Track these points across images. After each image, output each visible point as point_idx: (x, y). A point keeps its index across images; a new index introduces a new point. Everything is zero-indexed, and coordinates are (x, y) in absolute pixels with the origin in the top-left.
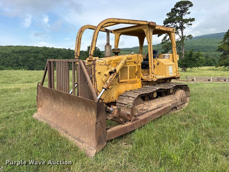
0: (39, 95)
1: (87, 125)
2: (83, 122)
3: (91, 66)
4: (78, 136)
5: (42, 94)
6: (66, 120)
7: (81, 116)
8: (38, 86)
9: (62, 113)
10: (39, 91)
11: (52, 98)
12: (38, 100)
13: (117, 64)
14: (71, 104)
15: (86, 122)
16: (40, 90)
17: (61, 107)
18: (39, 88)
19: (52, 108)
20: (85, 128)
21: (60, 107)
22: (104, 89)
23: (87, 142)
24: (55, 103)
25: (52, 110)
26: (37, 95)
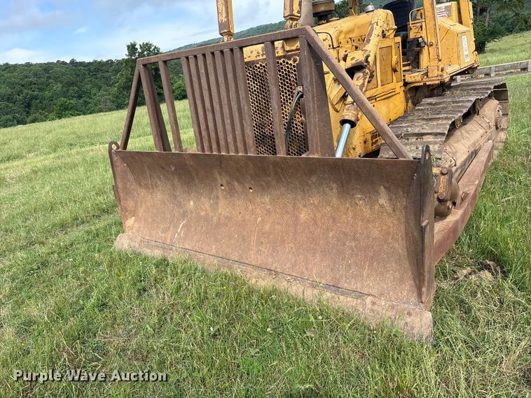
0: (119, 180)
1: (355, 239)
2: (331, 235)
3: (296, 55)
4: (328, 278)
5: (130, 177)
6: (254, 238)
7: (319, 216)
8: (114, 155)
9: (229, 218)
10: (118, 169)
11: (176, 180)
12: (121, 195)
13: (364, 40)
14: (265, 188)
15: (345, 234)
16: (121, 166)
17: (222, 202)
18: (115, 158)
19: (181, 211)
20: (348, 252)
21: (217, 203)
22: (347, 126)
23: (374, 292)
24: (188, 193)
25: (184, 215)
26: (115, 182)
